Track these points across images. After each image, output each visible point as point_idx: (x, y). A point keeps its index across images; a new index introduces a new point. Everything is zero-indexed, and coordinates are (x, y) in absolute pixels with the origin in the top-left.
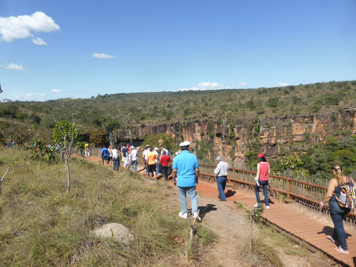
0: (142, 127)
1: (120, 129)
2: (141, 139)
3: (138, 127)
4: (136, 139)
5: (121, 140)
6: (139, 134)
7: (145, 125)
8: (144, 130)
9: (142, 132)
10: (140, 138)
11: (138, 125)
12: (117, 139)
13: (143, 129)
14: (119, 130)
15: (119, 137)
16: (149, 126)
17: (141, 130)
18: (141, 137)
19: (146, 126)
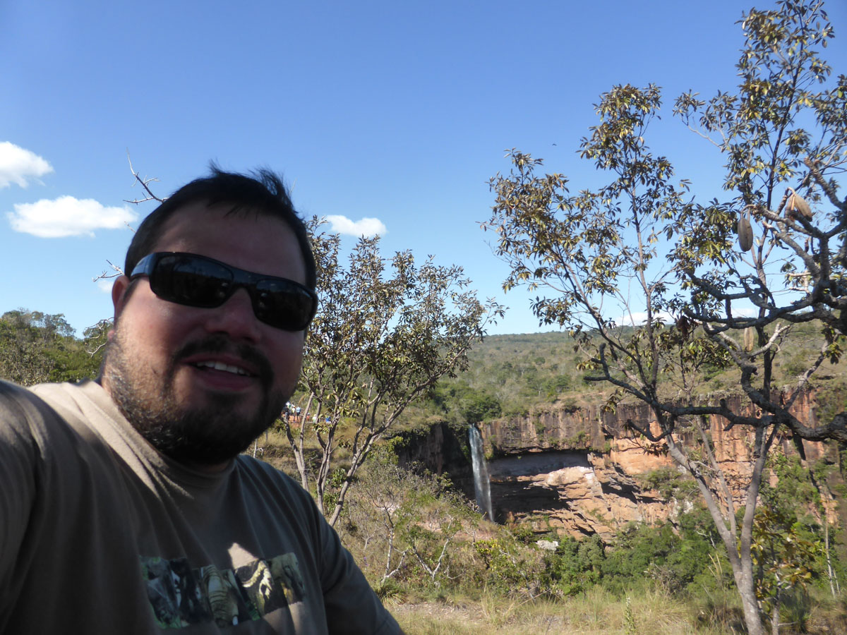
0: (566, 411)
1: (500, 417)
2: (566, 447)
3: (556, 411)
4: (550, 448)
5: (505, 449)
6: (558, 431)
7: (577, 405)
8: (576, 419)
9: (568, 428)
10: (560, 444)
11: (555, 406)
12: (494, 448)
13: (570, 418)
14: (500, 421)
15: (499, 443)
16: (590, 407)
17: (565, 419)
18: (564, 443)
19: (579, 409)
